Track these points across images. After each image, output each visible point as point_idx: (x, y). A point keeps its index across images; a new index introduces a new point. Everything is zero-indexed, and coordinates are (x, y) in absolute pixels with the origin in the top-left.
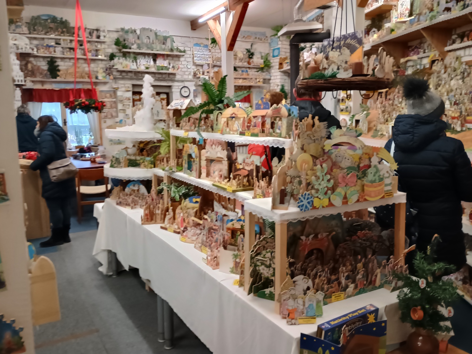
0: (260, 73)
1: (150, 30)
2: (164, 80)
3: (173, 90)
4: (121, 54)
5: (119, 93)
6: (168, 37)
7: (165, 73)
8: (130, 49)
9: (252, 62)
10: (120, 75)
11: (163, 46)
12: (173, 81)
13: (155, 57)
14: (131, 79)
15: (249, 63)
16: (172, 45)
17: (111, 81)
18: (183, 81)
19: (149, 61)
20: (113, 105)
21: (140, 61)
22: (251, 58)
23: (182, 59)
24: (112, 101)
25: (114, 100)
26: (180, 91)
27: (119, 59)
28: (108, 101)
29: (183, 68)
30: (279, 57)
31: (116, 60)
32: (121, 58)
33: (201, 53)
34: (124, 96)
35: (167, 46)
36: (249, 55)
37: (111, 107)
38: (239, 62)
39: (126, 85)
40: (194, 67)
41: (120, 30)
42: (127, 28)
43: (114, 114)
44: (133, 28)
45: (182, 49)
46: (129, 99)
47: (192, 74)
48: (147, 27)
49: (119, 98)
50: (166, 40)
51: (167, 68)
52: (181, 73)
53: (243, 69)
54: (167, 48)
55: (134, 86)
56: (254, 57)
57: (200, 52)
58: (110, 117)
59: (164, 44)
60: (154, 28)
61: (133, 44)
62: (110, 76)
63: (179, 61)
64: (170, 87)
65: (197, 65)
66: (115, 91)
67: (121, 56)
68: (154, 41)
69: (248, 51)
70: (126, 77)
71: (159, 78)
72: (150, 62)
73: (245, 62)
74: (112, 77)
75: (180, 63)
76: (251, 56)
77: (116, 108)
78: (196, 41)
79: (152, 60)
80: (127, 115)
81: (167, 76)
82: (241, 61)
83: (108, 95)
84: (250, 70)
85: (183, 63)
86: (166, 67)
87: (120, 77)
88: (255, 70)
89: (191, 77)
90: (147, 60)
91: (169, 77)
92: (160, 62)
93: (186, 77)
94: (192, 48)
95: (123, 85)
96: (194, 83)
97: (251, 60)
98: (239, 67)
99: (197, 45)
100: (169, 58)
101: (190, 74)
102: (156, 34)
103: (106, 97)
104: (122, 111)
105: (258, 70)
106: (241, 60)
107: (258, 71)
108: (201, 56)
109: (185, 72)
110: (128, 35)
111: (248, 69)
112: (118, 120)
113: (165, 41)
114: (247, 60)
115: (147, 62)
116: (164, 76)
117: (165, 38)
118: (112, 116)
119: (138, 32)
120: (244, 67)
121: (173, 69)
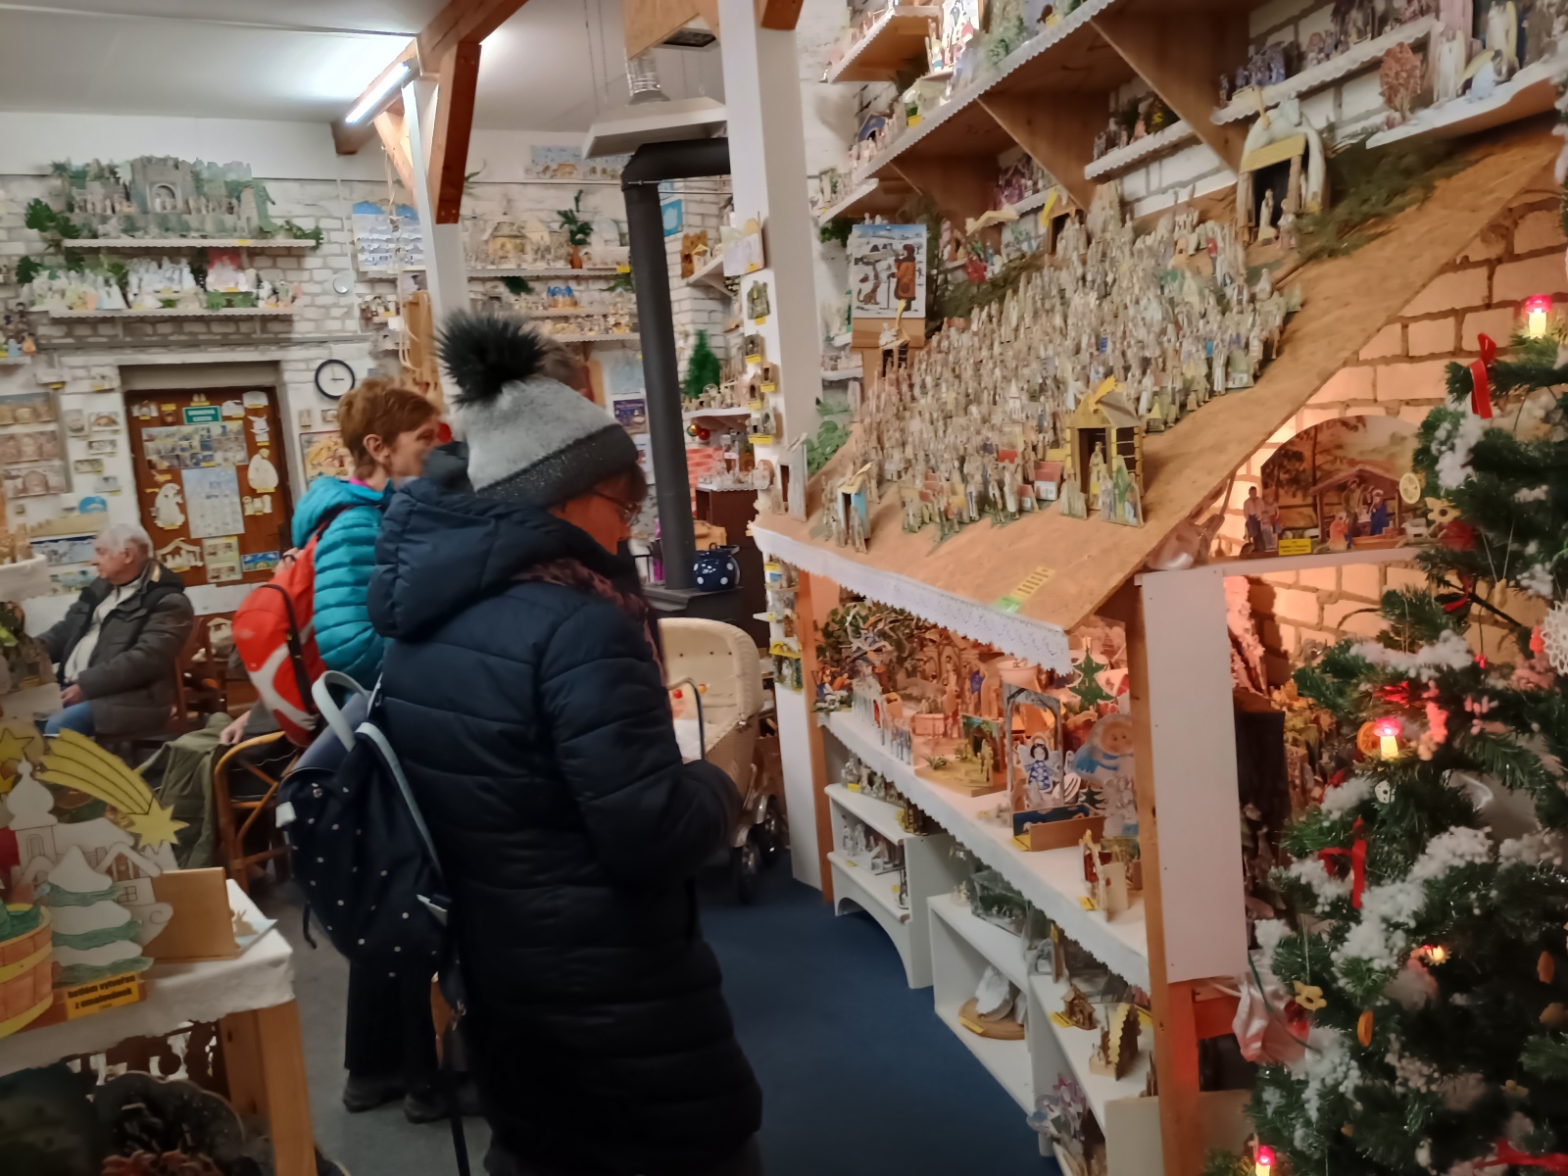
0: (621, 295)
1: (171, 163)
2: (248, 342)
3: (287, 376)
4: (61, 259)
5: (68, 402)
6: (247, 185)
7: (250, 318)
8: (95, 236)
9: (585, 258)
10: (67, 335)
11: (229, 220)
12: (285, 343)
13: (200, 261)
14: (112, 346)
15: (574, 262)
16: (263, 214)
17: (27, 360)
18: (321, 342)
19: (176, 276)
20: (48, 447)
21: (141, 280)
22: (583, 242)
23: (311, 262)
24: (42, 433)
25: (51, 427)
26: (317, 380)
27: (52, 277)
28: (28, 435)
29: (317, 295)
30: (680, 235)
31: (41, 280)
32: (61, 273)
33: (384, 237)
34: (86, 412)
35: (244, 218)
36: (573, 234)
37: (42, 455)
38: (535, 260)
39: (95, 371)
40: (362, 288)
41: (49, 171)
42: (77, 162)
43: (54, 480)
44: (104, 162)
45: (308, 225)
46: (113, 422)
47: (357, 313)
48: (160, 154)
49: (70, 420)
50: (239, 199)
51: (249, 299)
52: (310, 313)
53: (553, 285)
54: (242, 223)
55: (125, 371)
56: (593, 238)
57: (380, 232)
58: (39, 490)
59: (231, 210)
60: (188, 157)
61: (104, 220)
62: (21, 340)
63: (300, 268)
64: (275, 365)
65: (373, 282)
66: (50, 395)
67: (60, 267)
68: (192, 204)
69: (568, 217)
70: (91, 340)
71: (226, 335)
72: (180, 281)
73: (557, 258)
74: (29, 345)
75: (306, 275)
76: (579, 236)
77: (63, 455)
78: (361, 193)
79: (187, 270)
80: (106, 479)
81: (258, 326)
82: (543, 257)
83: (24, 412)
84: (582, 288)
85: (318, 275)
86: (247, 294)
87: (70, 341)
88: (603, 285)
89: (353, 325)
90: (168, 274)
91: (264, 330)
92: (223, 279)
93: (333, 326)
94: (349, 218)
95: (81, 373)
96: (366, 346)
97: (583, 251)
98: (538, 278)
99: (365, 206)
100: (260, 261)
101: (348, 314)
102: (197, 177)
103: (16, 420)
104: (86, 467)
105: (612, 283)
106: (542, 252)
107: (611, 289)
108: (384, 246)
109: (327, 308)
110: (83, 187)
111: (573, 285)
112: (71, 499)
113: (234, 202)
114: (568, 249)
115: (171, 279)
116: (244, 328)
117: (235, 190)
118: (47, 486)
119: (125, 176)
120: (557, 278)
121: (274, 299)
